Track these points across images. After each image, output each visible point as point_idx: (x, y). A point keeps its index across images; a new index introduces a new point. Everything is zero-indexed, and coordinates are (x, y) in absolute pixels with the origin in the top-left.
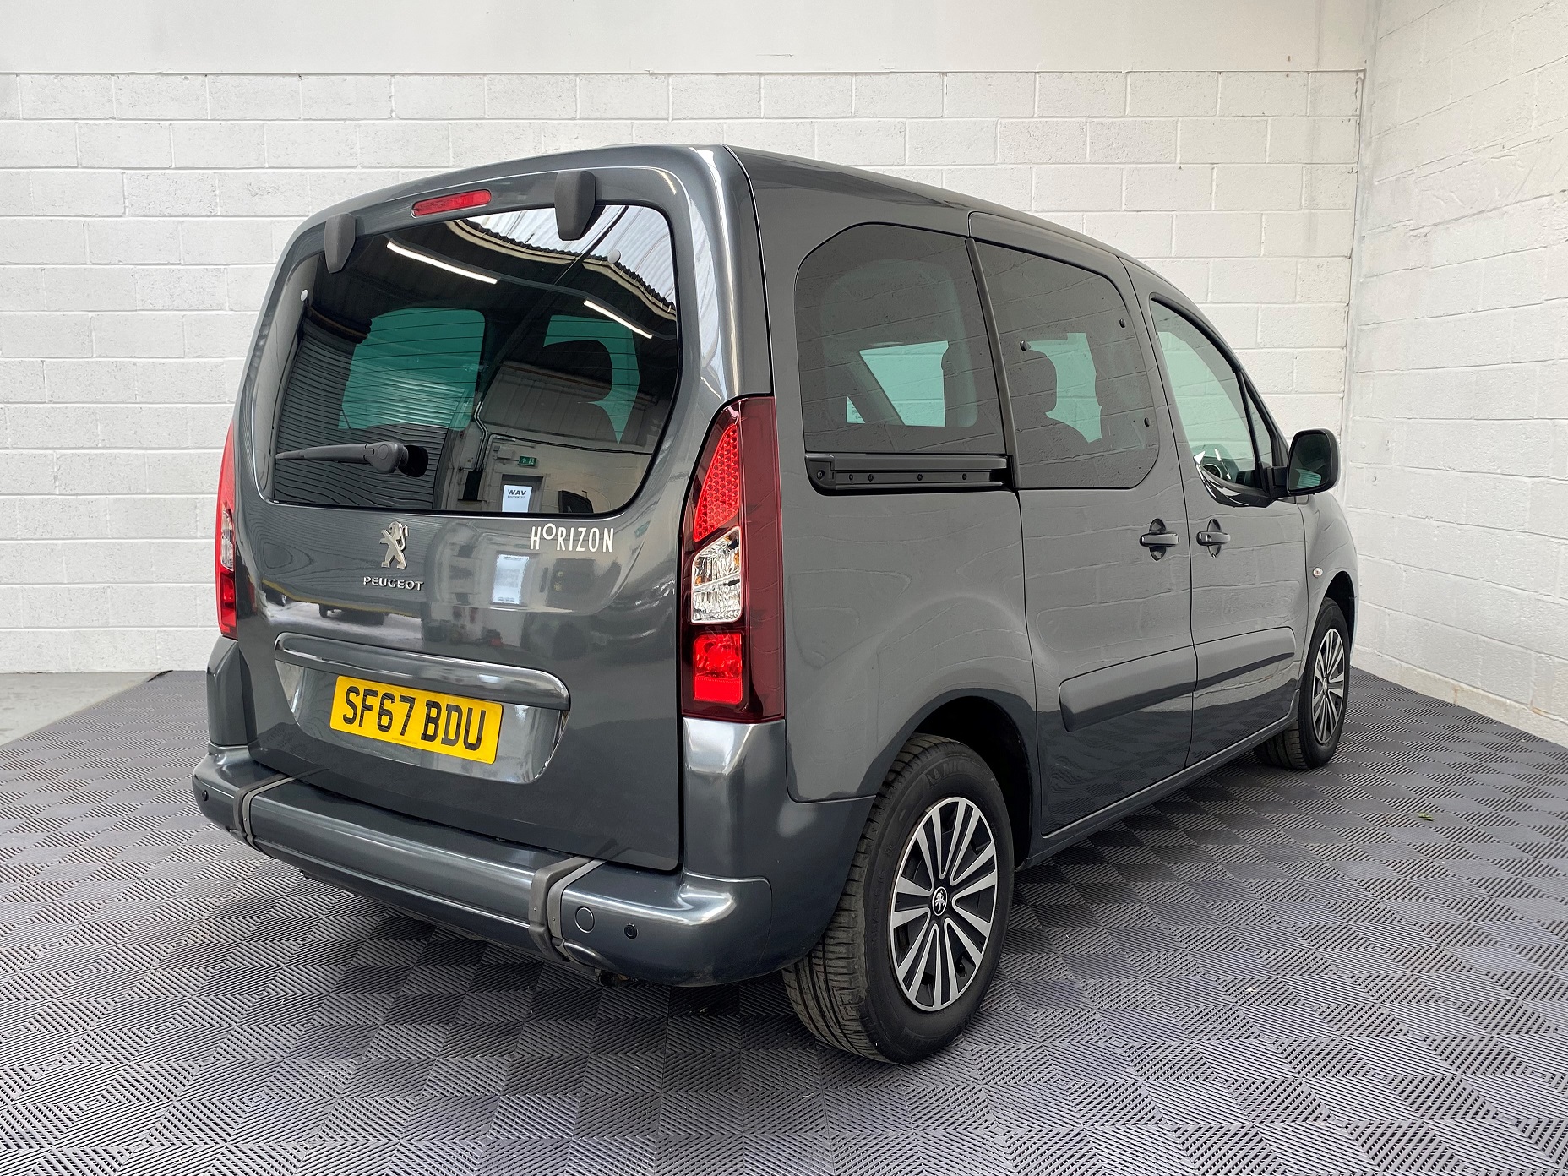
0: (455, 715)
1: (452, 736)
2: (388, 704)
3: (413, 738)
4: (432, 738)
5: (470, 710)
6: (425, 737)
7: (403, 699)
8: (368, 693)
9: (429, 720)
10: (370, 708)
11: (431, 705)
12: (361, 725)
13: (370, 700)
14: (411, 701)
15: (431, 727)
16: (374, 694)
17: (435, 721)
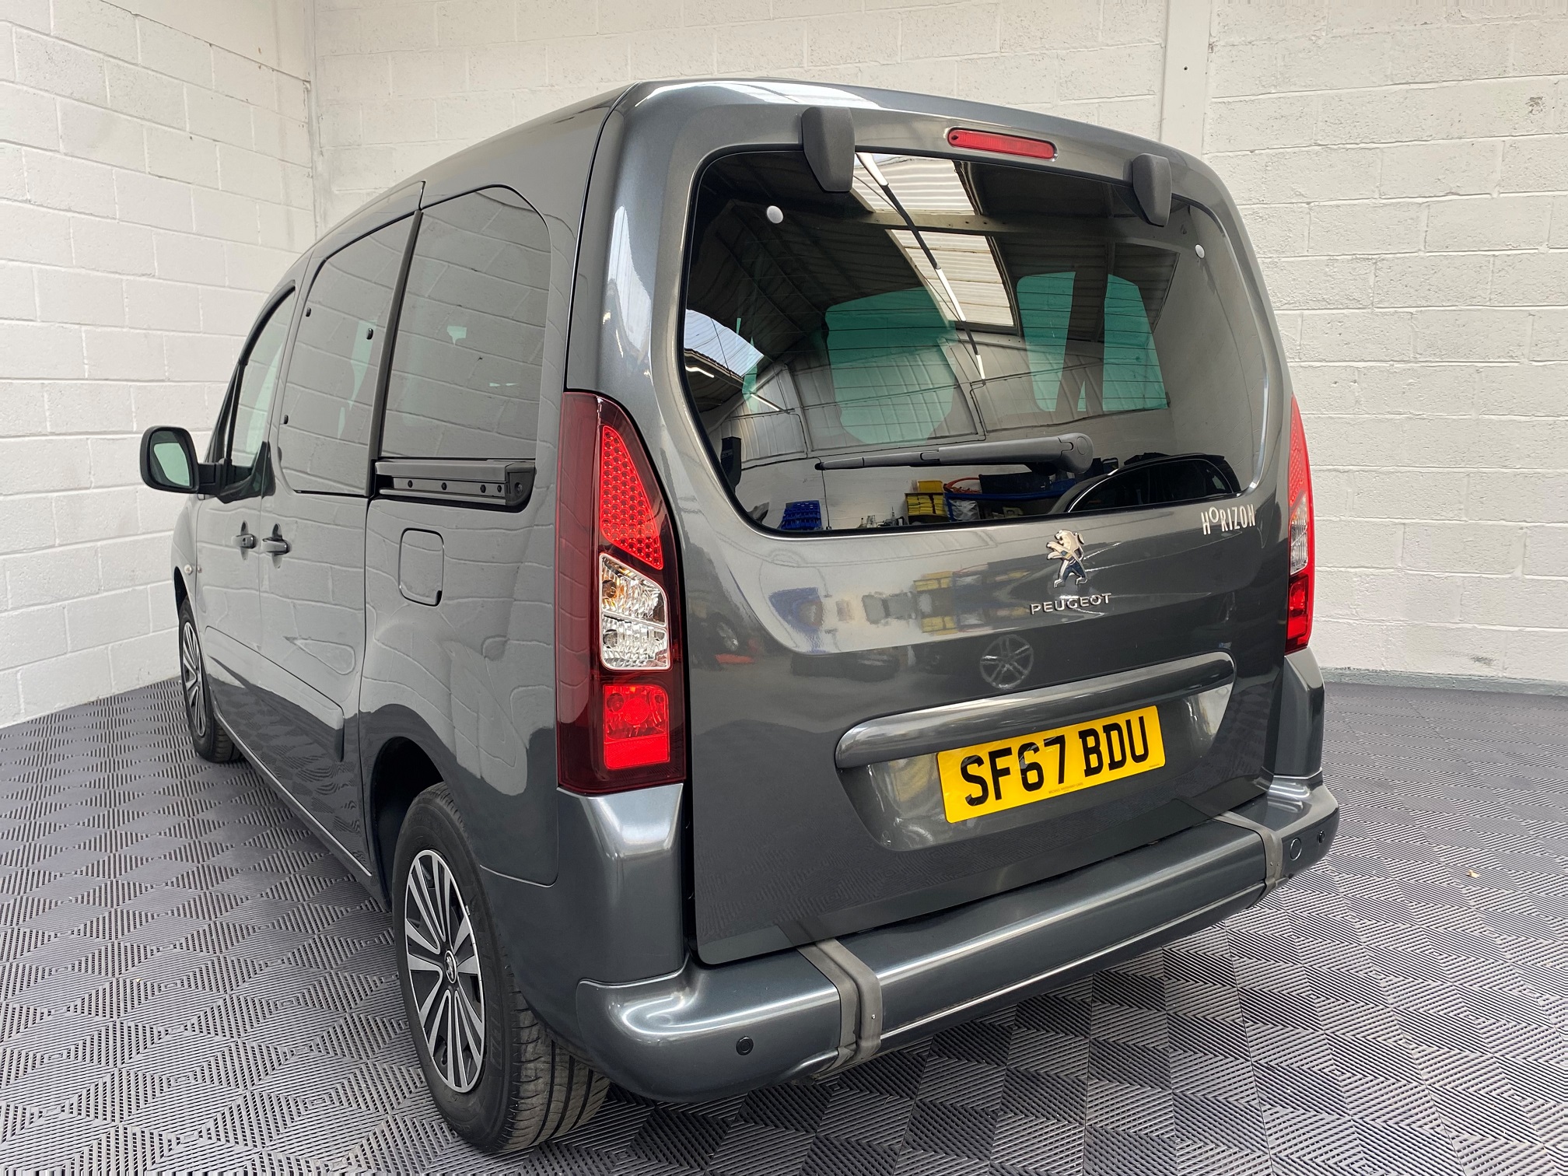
0: (1114, 734)
1: (1118, 757)
2: (1030, 757)
3: (1077, 780)
4: (1098, 770)
5: (1128, 722)
6: (1090, 771)
7: (1048, 743)
8: (994, 755)
9: (1088, 752)
10: (1006, 772)
11: (1083, 735)
12: (998, 796)
13: (1001, 763)
14: (1060, 741)
15: (1093, 758)
16: (1007, 752)
17: (1096, 750)
